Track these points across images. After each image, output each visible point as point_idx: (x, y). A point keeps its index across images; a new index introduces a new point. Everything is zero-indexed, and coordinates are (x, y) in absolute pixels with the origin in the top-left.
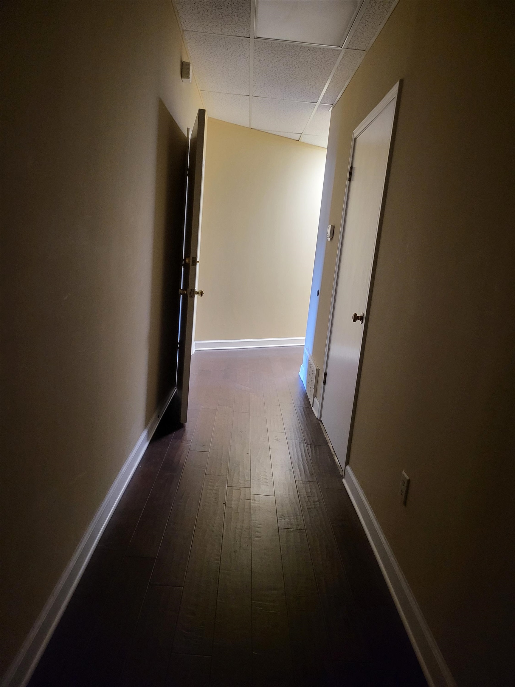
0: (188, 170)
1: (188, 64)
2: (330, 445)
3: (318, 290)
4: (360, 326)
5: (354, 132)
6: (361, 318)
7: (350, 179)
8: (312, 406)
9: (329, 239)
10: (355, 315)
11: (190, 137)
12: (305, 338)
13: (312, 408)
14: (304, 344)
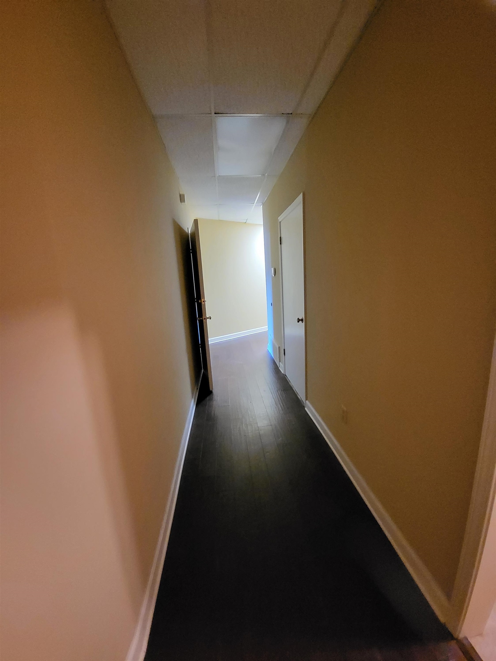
0: (191, 250)
1: (184, 195)
2: (294, 389)
3: (271, 303)
4: (302, 325)
5: (279, 218)
6: (302, 320)
7: (281, 244)
8: (279, 367)
9: (273, 276)
10: (298, 319)
11: (189, 233)
12: (267, 326)
13: (279, 368)
14: (267, 330)
